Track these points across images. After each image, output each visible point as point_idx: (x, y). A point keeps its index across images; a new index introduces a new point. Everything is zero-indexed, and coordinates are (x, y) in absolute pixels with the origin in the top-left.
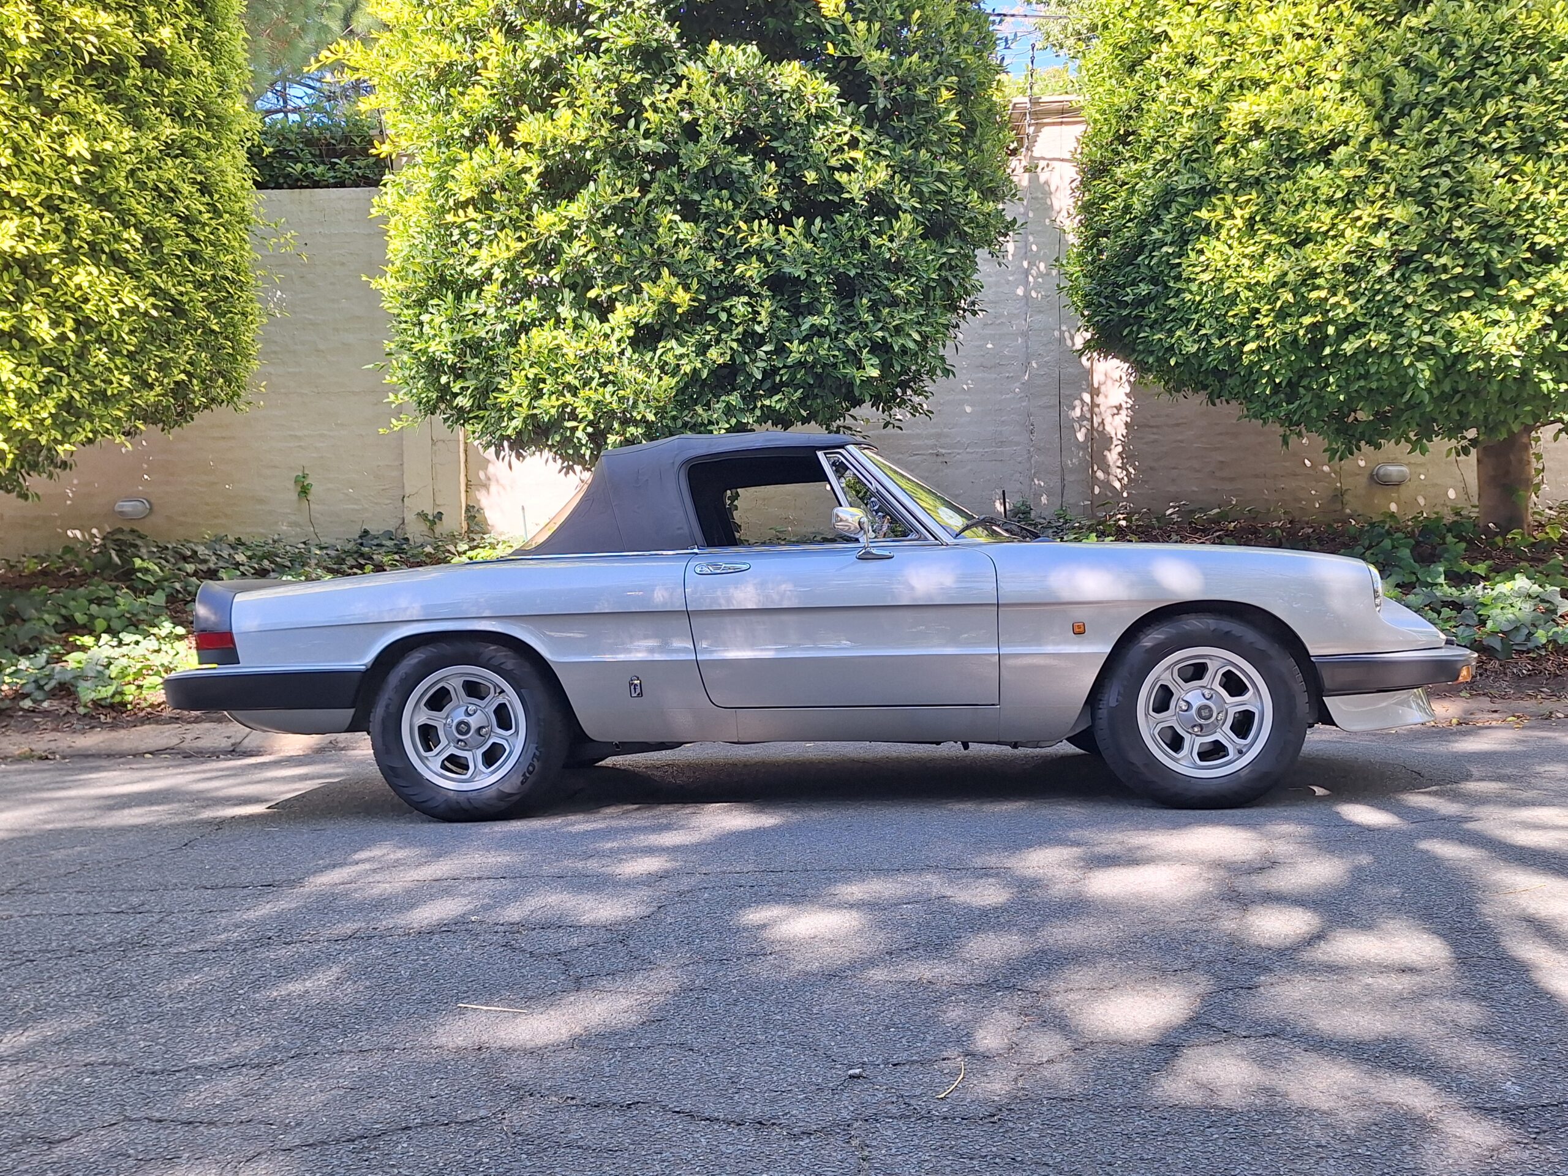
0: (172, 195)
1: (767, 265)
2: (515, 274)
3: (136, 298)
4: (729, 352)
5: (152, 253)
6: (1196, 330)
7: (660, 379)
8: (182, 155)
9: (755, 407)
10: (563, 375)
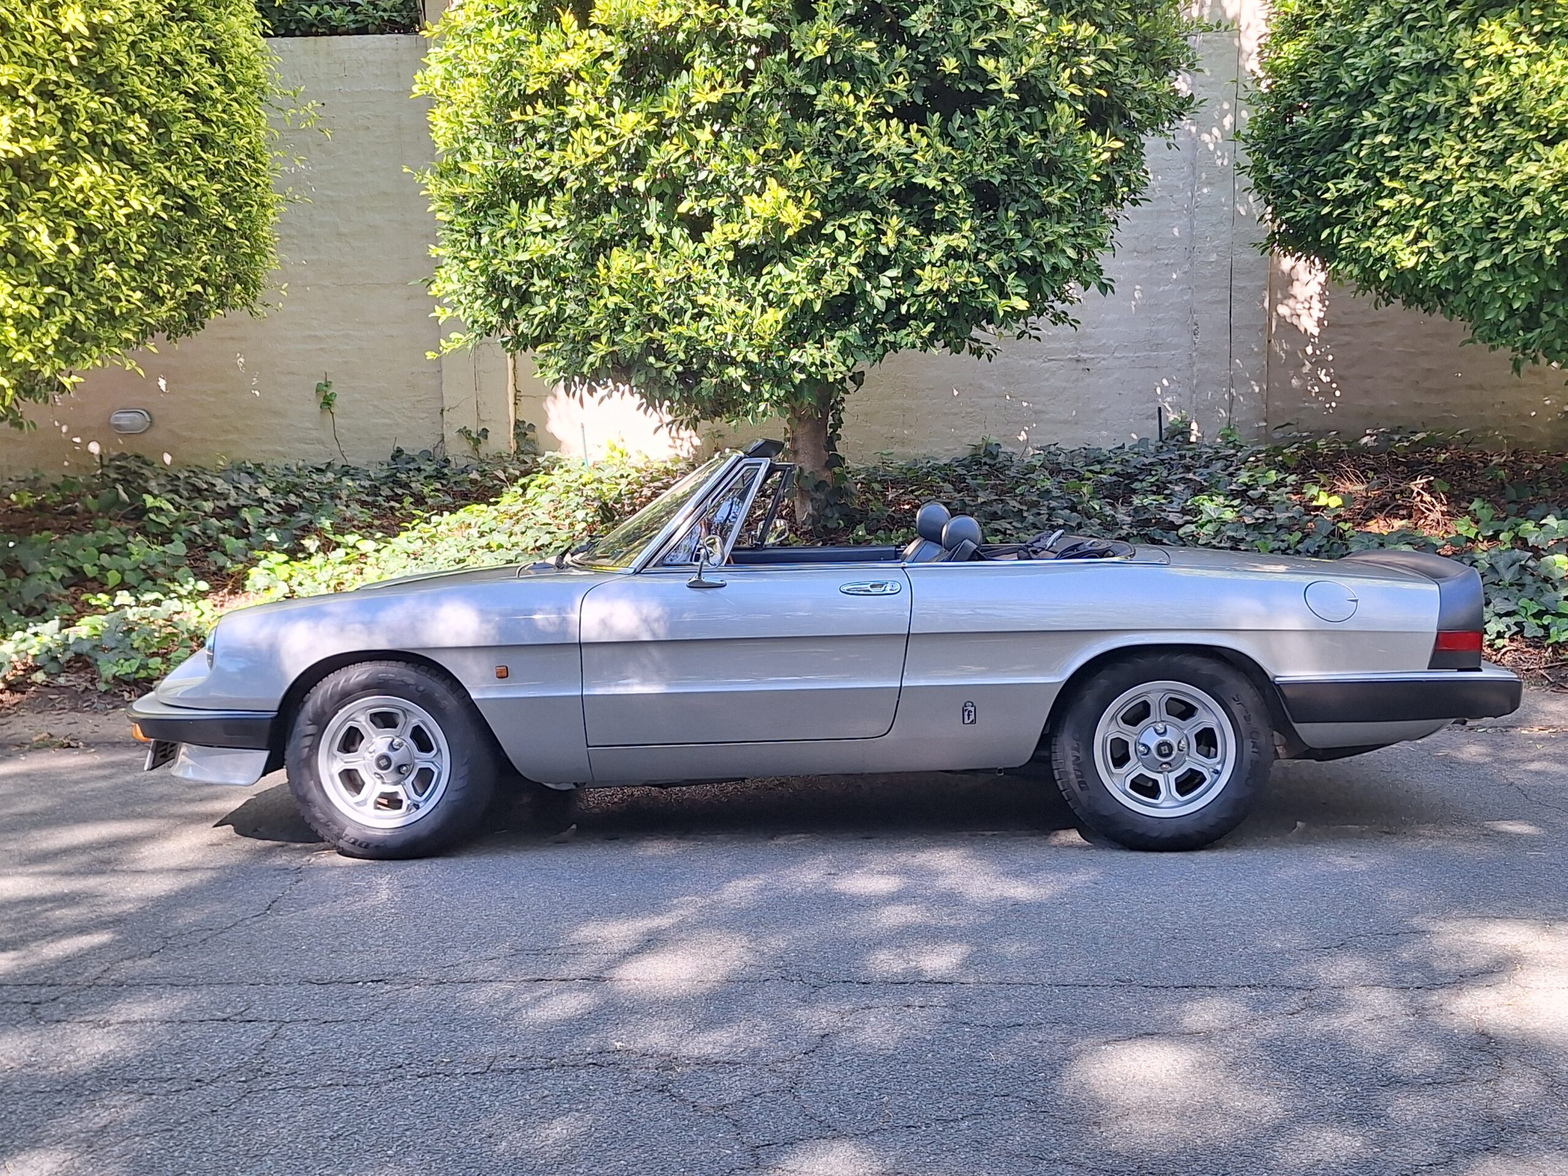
0: (178, 68)
1: (894, 173)
2: (592, 182)
3: (144, 199)
4: (847, 279)
5: (158, 141)
6: (1415, 241)
7: (764, 311)
8: (188, 18)
9: (877, 342)
10: (649, 304)
